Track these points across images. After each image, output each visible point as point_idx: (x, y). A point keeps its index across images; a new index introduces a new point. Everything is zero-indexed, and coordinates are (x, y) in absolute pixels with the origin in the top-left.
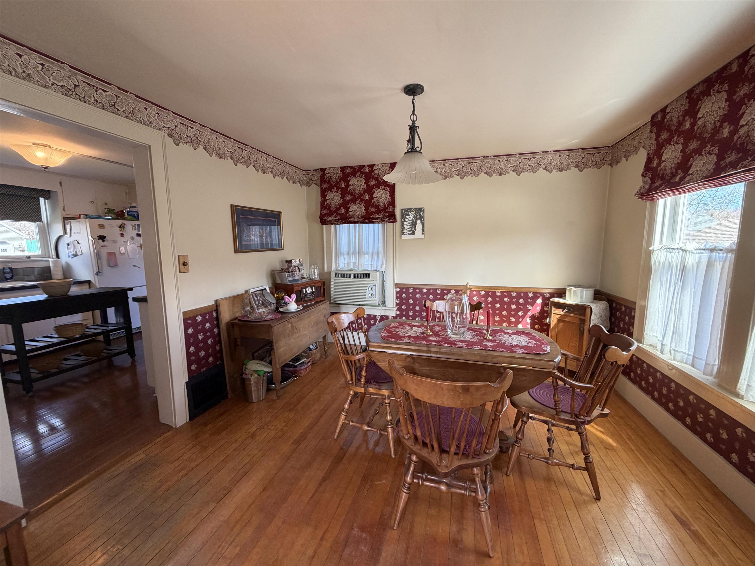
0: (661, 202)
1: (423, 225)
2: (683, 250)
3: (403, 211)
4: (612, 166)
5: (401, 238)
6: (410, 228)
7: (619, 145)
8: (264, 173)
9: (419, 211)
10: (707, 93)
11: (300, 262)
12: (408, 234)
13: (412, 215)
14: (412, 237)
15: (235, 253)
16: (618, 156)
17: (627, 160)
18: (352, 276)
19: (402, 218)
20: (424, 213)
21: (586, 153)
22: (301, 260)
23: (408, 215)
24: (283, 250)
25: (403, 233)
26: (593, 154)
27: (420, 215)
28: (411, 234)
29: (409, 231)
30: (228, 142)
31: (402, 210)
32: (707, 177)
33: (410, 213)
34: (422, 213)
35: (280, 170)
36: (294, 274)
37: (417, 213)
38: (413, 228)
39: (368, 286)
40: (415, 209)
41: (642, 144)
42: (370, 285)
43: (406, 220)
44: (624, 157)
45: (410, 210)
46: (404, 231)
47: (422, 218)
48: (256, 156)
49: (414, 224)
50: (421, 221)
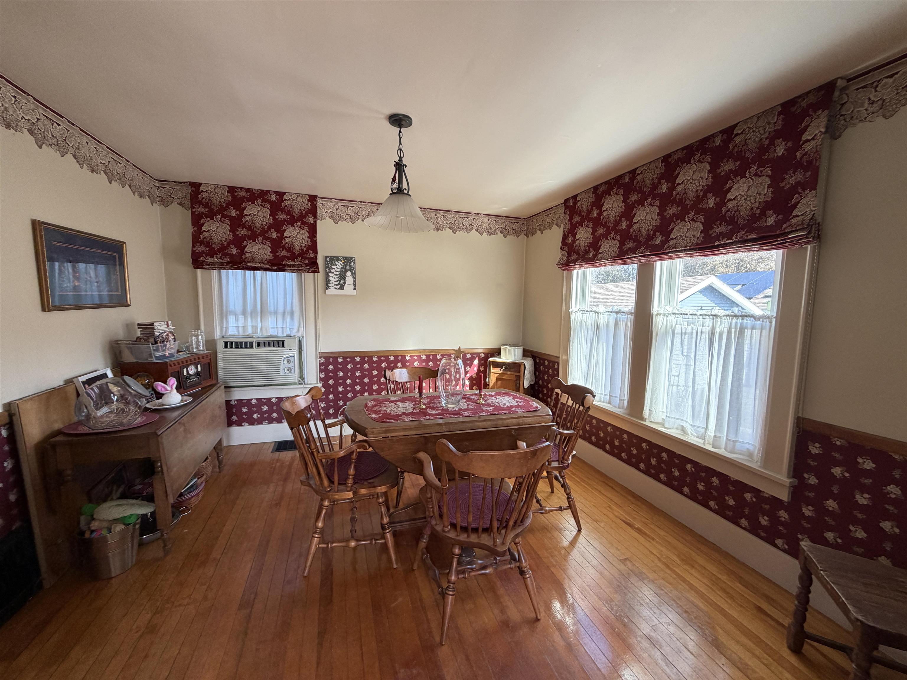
0: (575, 272)
1: (354, 279)
2: (596, 312)
3: (328, 259)
4: (528, 237)
5: (325, 293)
6: (337, 281)
7: (533, 218)
8: (92, 172)
9: (348, 261)
10: (608, 192)
11: (168, 326)
12: (336, 288)
13: (339, 265)
14: (340, 292)
15: (43, 310)
16: (533, 228)
17: (542, 234)
18: (255, 345)
19: (326, 268)
20: (355, 263)
21: (508, 221)
22: (170, 323)
23: (334, 265)
24: (130, 305)
25: (328, 287)
26: (514, 223)
27: (350, 266)
28: (339, 289)
29: (337, 285)
30: (24, 101)
31: (326, 257)
32: (615, 257)
33: (337, 263)
34: (352, 264)
35: (120, 171)
36: (165, 346)
37: (347, 263)
38: (342, 282)
39: (283, 358)
40: (344, 258)
41: (555, 222)
42: (286, 356)
43: (332, 271)
44: (540, 230)
45: (338, 258)
46: (330, 285)
47: (352, 269)
48: (77, 139)
49: (342, 277)
50: (352, 273)
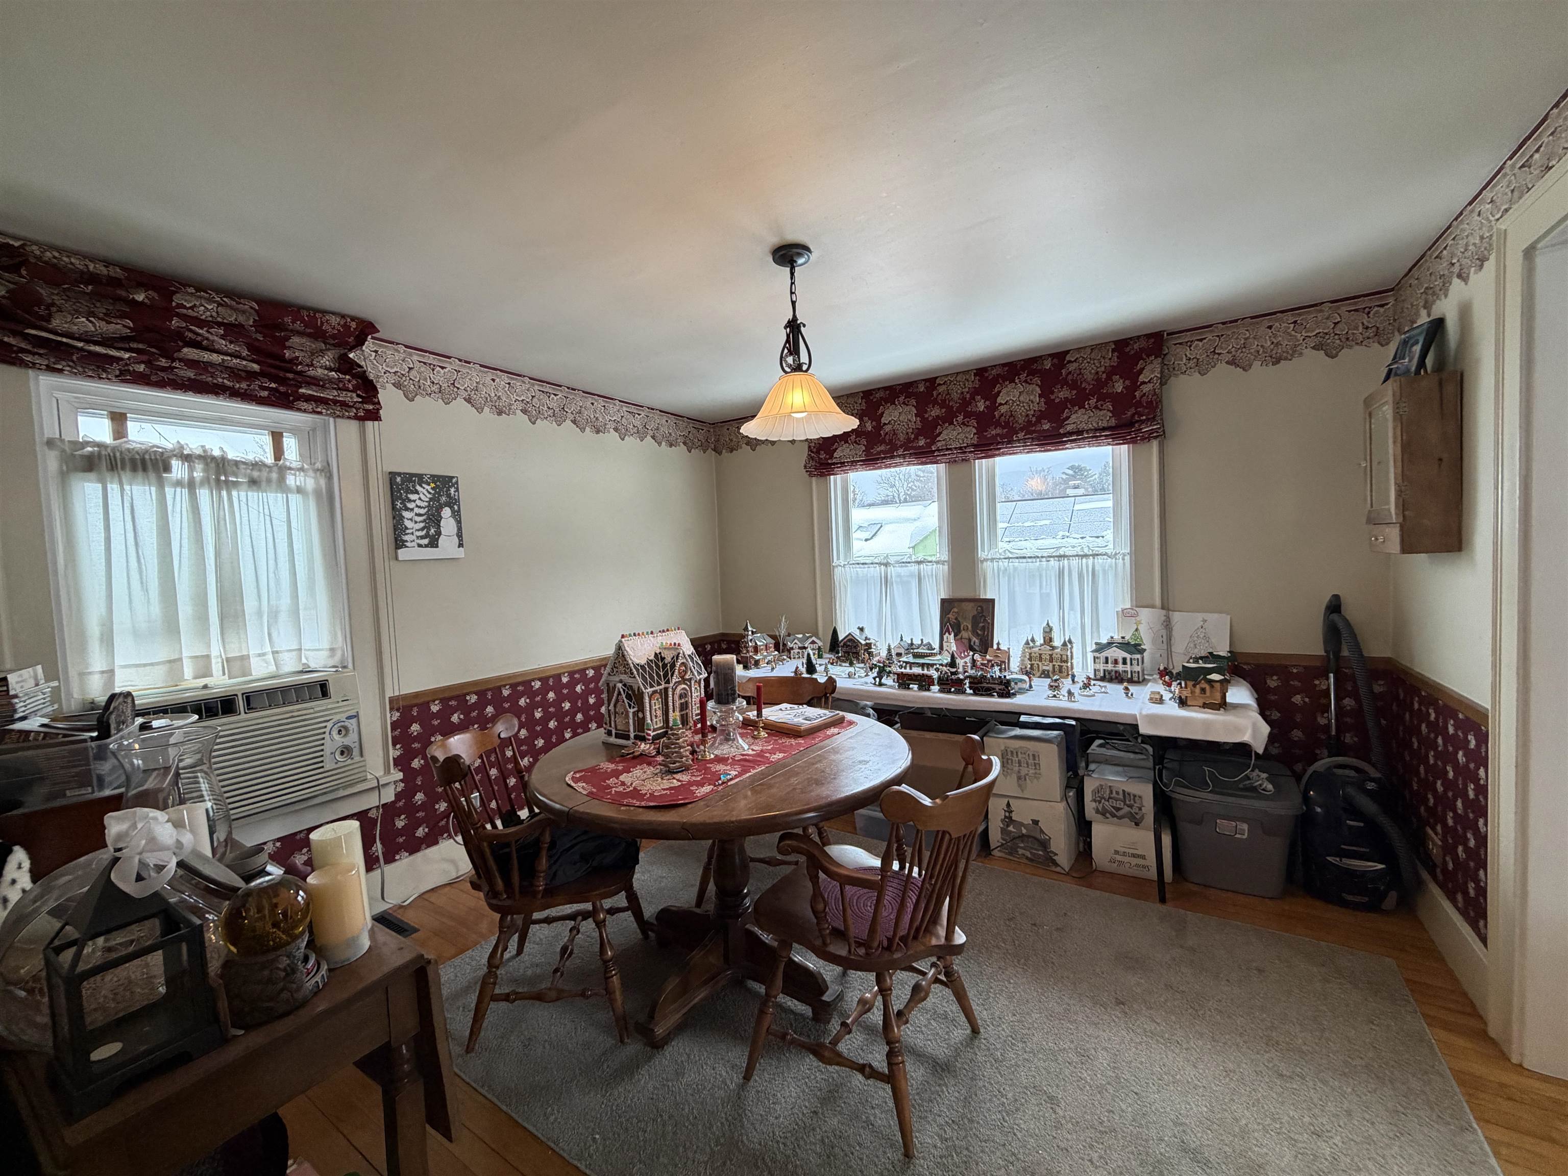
1: (459, 522)
4: (720, 453)
5: (397, 558)
6: (422, 529)
9: (444, 485)
10: (889, 401)
12: (420, 546)
13: (424, 493)
14: (430, 553)
18: (241, 704)
20: (457, 490)
21: (692, 425)
23: (412, 492)
25: (401, 545)
27: (449, 496)
28: (426, 546)
29: (422, 537)
31: (393, 475)
33: (418, 488)
34: (452, 490)
37: (441, 490)
38: (432, 531)
39: (329, 725)
40: (435, 478)
42: (335, 718)
43: (411, 505)
45: (420, 478)
46: (406, 538)
47: (452, 503)
50: (453, 511)
